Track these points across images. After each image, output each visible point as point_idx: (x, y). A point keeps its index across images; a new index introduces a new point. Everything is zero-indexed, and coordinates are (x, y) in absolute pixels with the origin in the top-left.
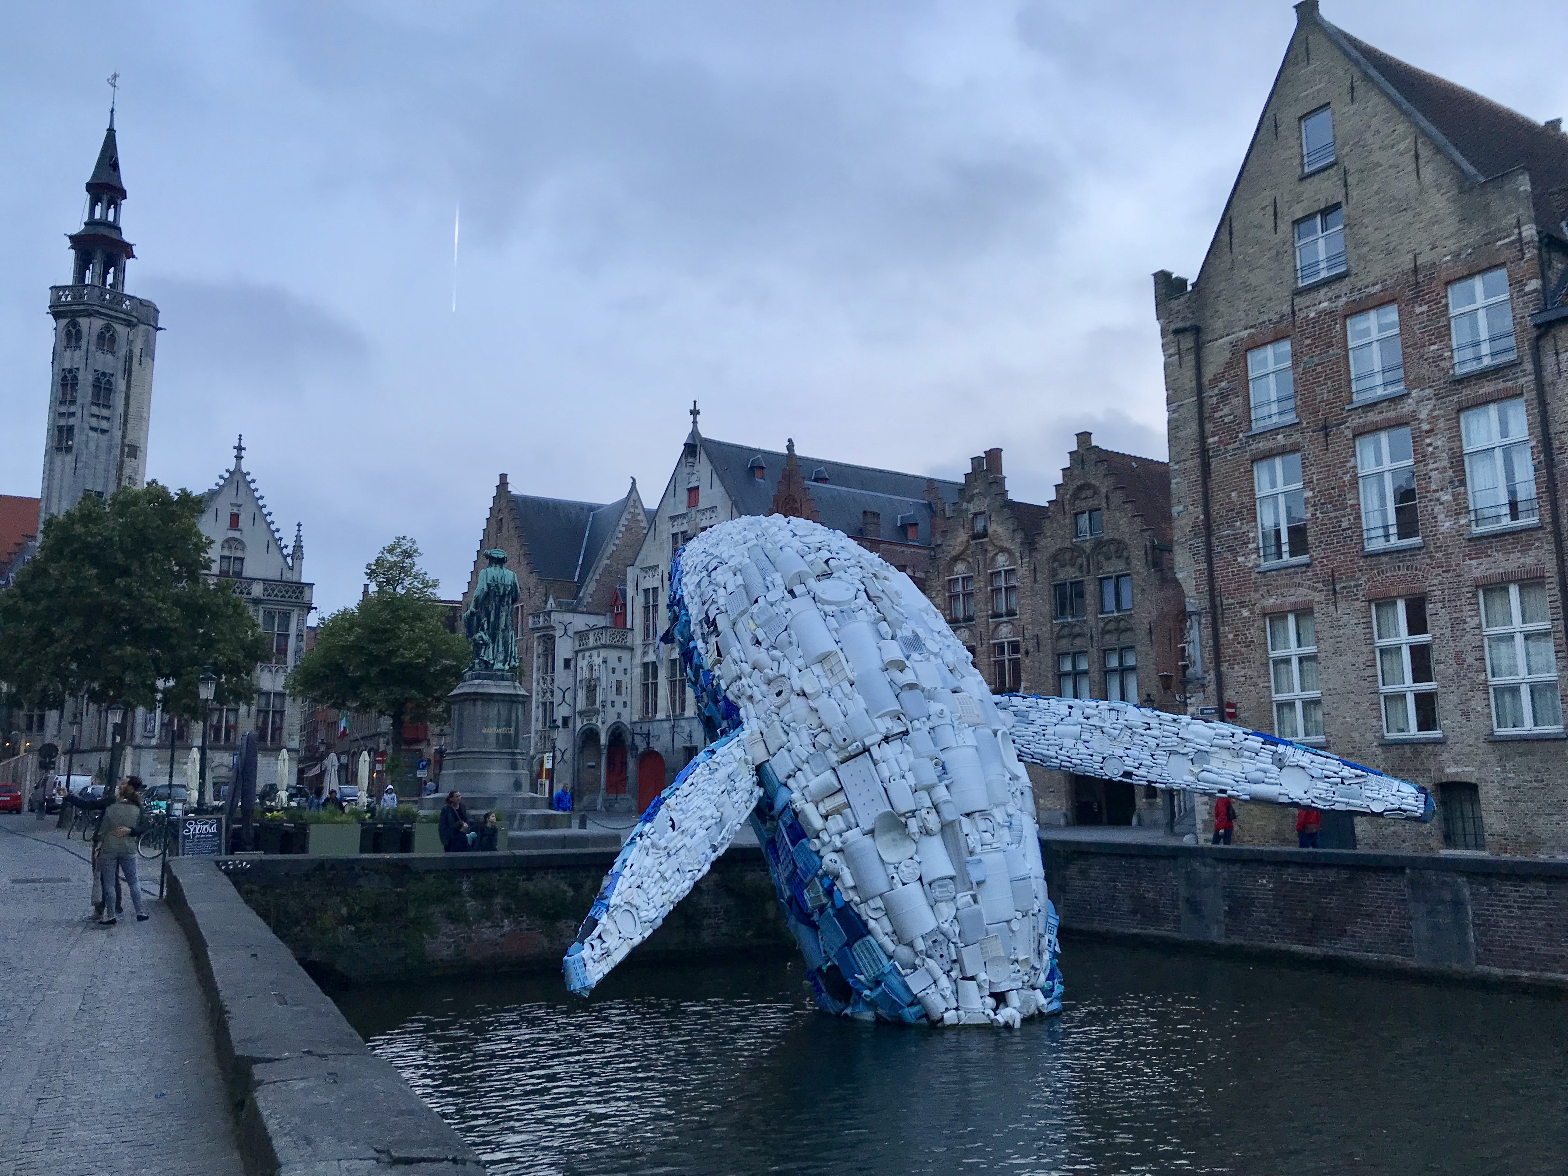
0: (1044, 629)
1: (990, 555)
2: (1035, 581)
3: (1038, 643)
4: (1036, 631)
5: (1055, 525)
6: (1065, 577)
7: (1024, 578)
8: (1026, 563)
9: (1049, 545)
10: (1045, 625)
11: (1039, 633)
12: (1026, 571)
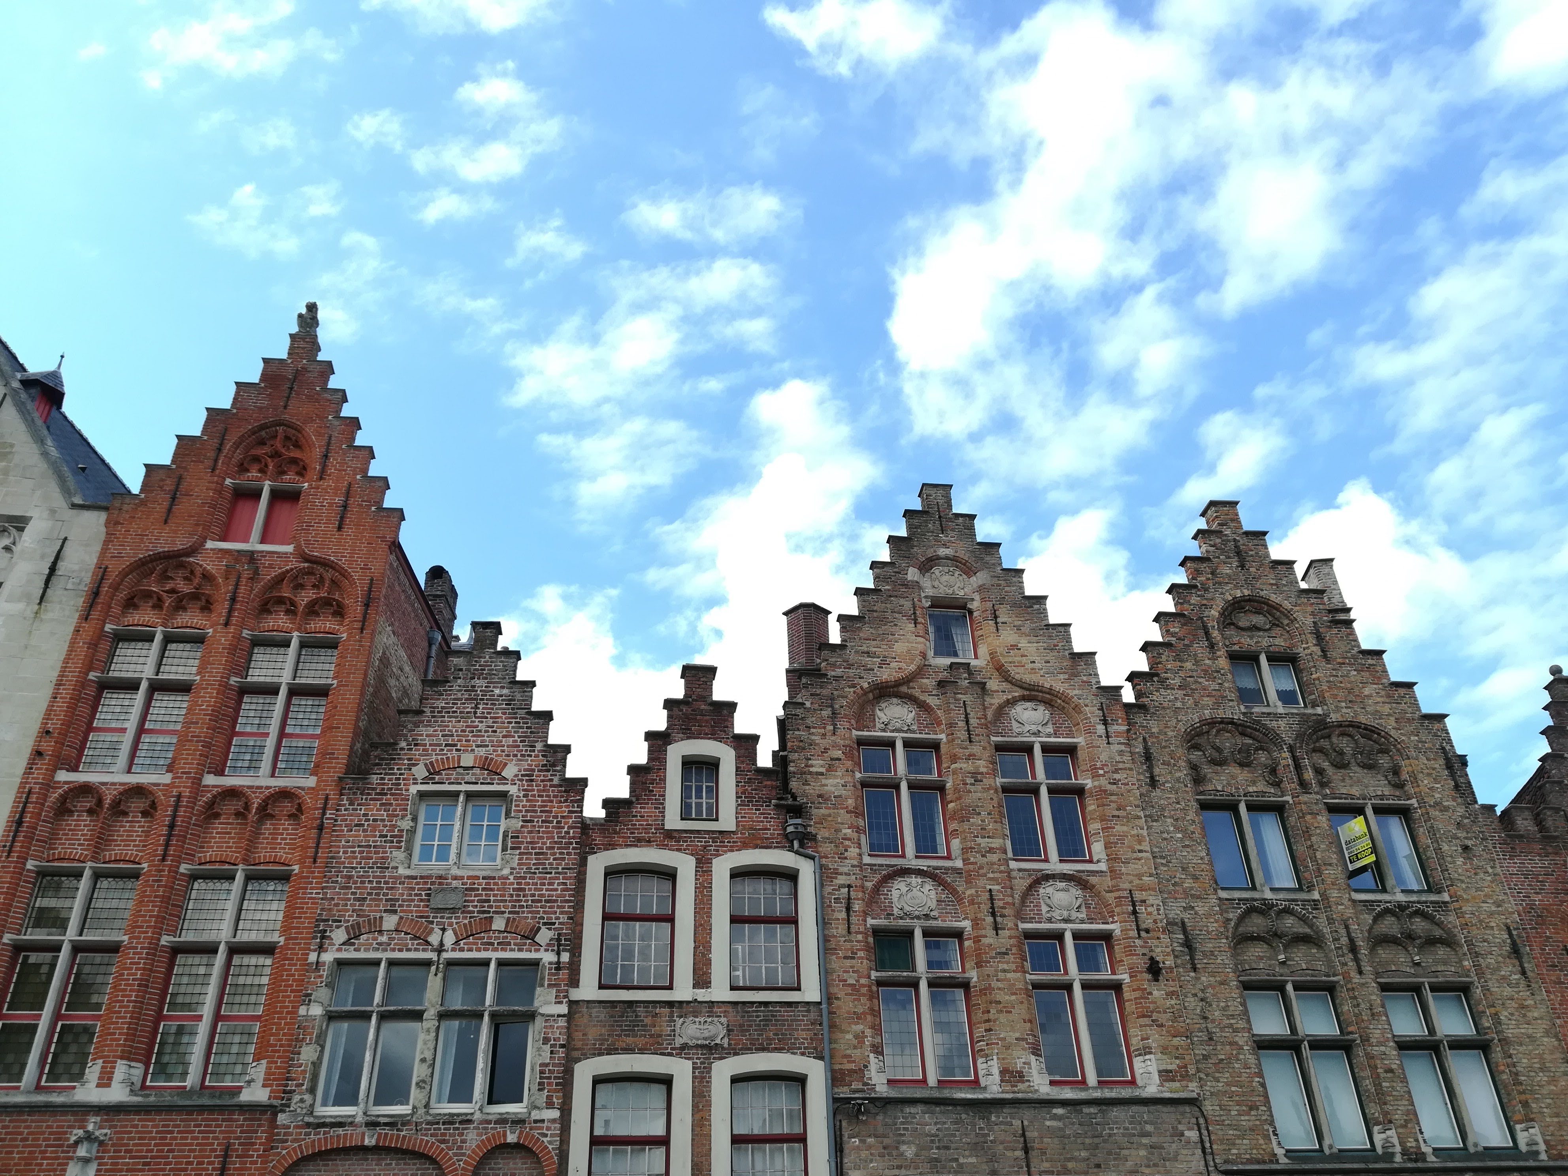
0: (1201, 908)
1: (996, 701)
2: (1153, 782)
3: (1188, 944)
4: (1176, 911)
5: (1188, 665)
6: (1228, 789)
7: (1116, 771)
8: (1118, 734)
9: (1179, 704)
10: (1199, 897)
11: (1186, 916)
12: (1121, 753)
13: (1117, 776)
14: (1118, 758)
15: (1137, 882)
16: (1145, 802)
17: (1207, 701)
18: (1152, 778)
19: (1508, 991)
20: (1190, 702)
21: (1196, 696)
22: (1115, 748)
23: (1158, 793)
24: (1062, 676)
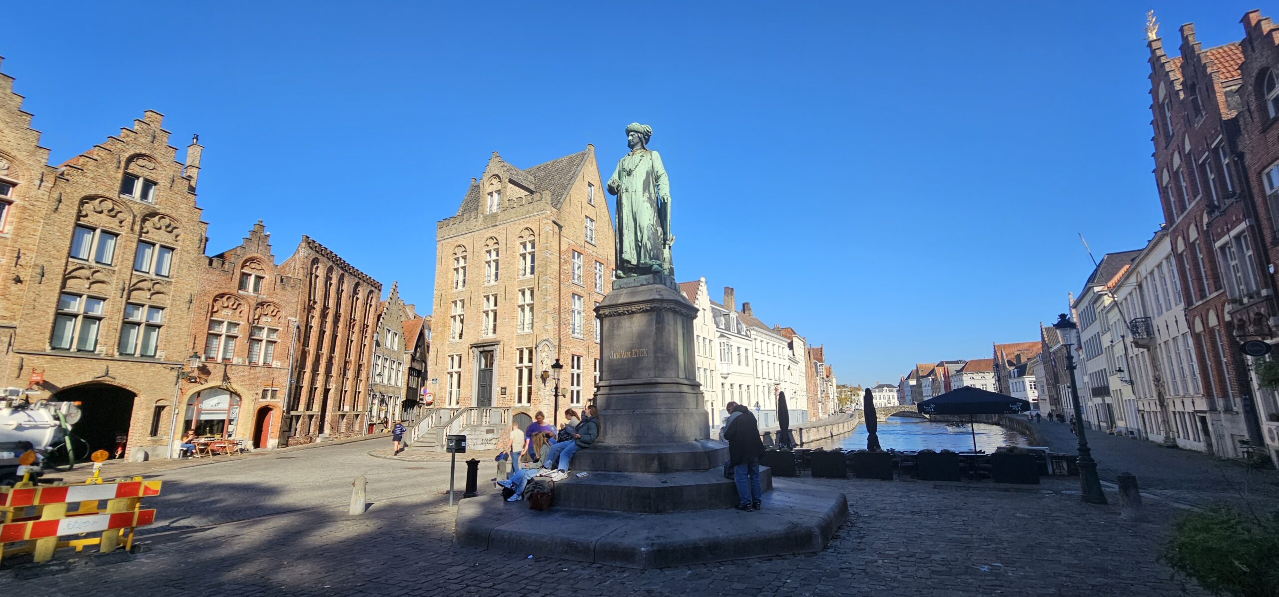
2: (56, 211)
3: (41, 274)
4: (41, 261)
5: (101, 171)
6: (96, 223)
7: (37, 201)
8: (45, 187)
9: (87, 184)
10: (57, 259)
11: (45, 264)
12: (43, 195)
13: (35, 203)
14: (40, 196)
15: (24, 246)
16: (47, 217)
17: (104, 188)
18: (57, 209)
19: (179, 312)
20: (94, 185)
21: (98, 184)
22: (41, 191)
23: (56, 215)
24: (25, 153)
